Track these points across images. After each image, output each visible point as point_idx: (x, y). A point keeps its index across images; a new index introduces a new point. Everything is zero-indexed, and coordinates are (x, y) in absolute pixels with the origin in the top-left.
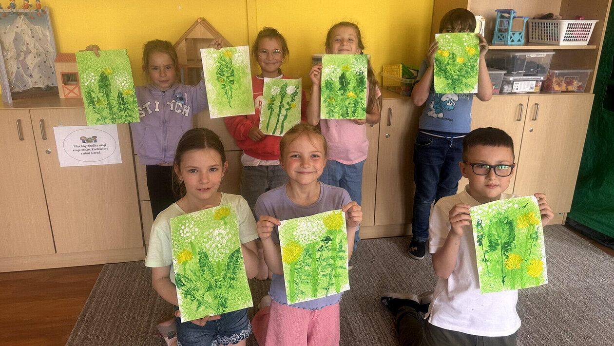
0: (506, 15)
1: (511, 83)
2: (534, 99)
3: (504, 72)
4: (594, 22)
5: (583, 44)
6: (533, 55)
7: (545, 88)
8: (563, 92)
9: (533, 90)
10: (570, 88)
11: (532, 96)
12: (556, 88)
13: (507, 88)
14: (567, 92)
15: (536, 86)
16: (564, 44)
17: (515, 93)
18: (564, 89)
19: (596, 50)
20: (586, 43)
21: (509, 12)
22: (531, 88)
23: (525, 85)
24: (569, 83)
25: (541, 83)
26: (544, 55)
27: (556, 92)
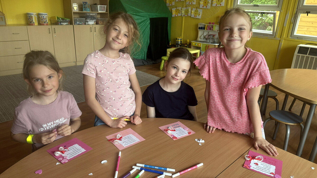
0: (85, 3)
1: (88, 22)
2: (94, 26)
3: (85, 19)
4: (106, 6)
5: (104, 12)
6: (92, 14)
7: (97, 23)
8: (102, 24)
9: (94, 24)
12: (100, 23)
13: (86, 23)
16: (99, 12)
17: (89, 24)
19: (108, 13)
20: (105, 11)
23: (91, 22)
25: (95, 22)
26: (94, 14)
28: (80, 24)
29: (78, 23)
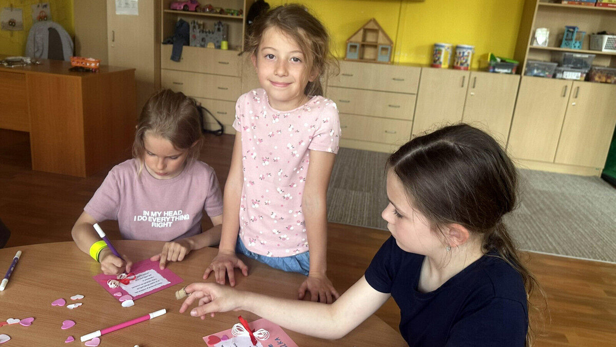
0: (572, 30)
1: (562, 72)
2: (576, 84)
3: (556, 64)
7: (588, 78)
8: (601, 82)
9: (579, 79)
10: (609, 81)
11: (575, 82)
12: (597, 79)
13: (559, 75)
14: (606, 82)
15: (581, 76)
16: (605, 51)
17: (565, 79)
18: (604, 80)
21: (574, 28)
22: (577, 77)
23: (573, 75)
24: (608, 77)
25: (585, 75)
26: (587, 56)
27: (597, 82)
28: (542, 75)
29: (535, 72)
